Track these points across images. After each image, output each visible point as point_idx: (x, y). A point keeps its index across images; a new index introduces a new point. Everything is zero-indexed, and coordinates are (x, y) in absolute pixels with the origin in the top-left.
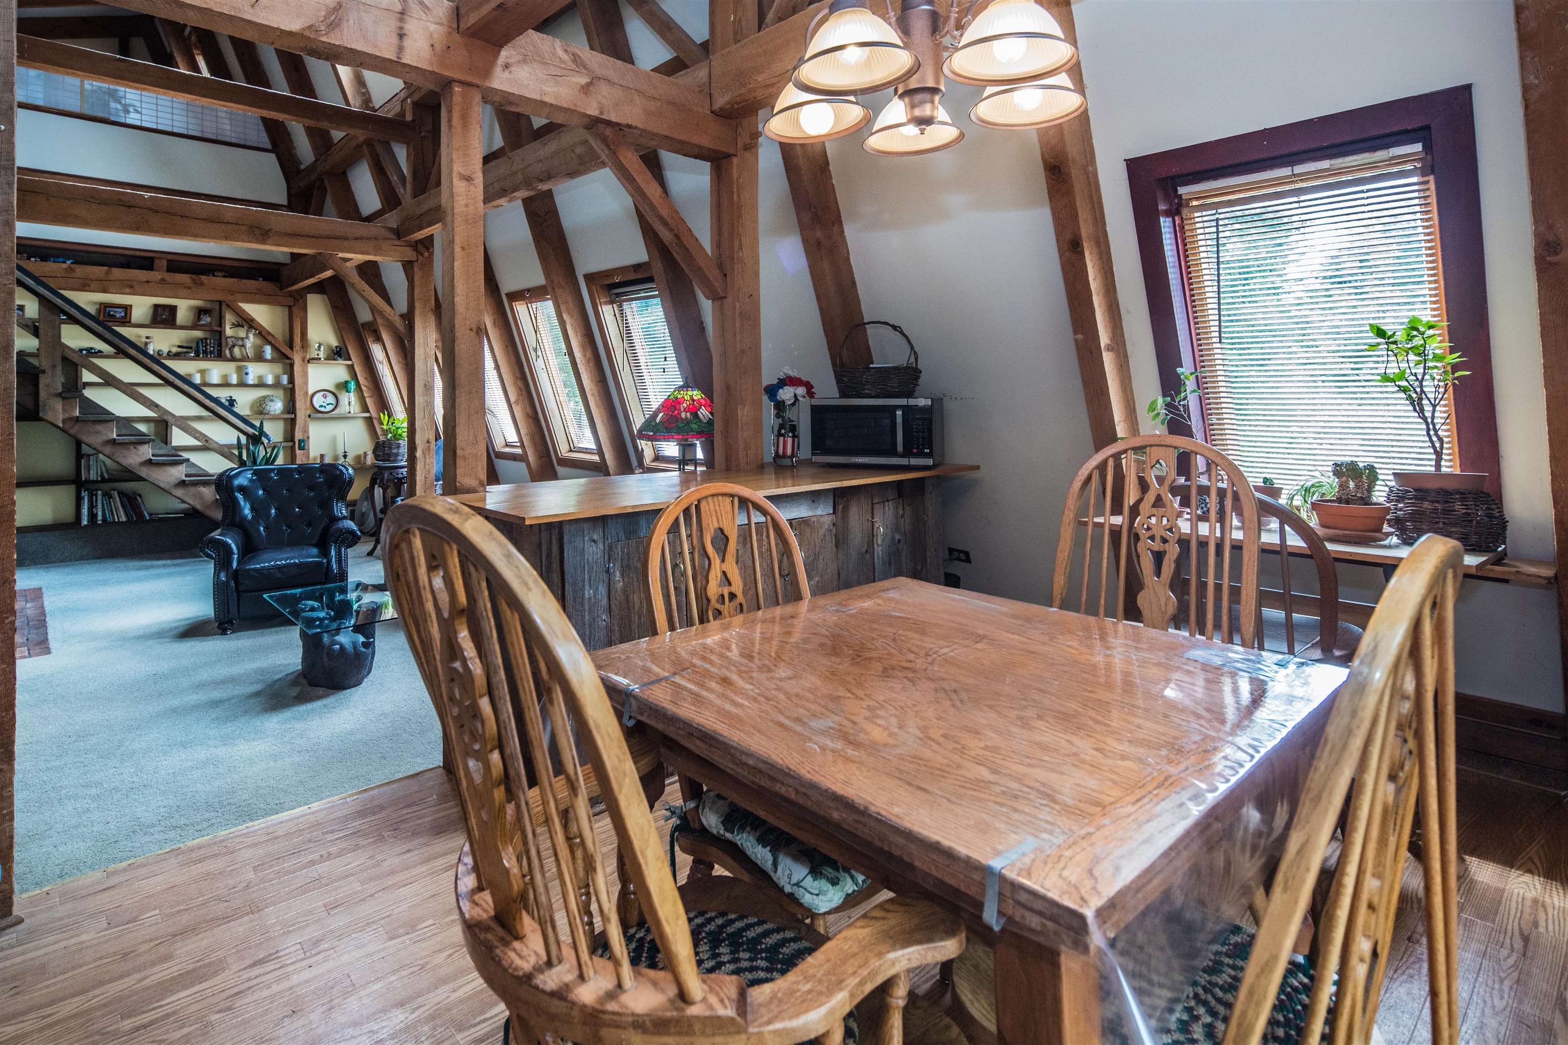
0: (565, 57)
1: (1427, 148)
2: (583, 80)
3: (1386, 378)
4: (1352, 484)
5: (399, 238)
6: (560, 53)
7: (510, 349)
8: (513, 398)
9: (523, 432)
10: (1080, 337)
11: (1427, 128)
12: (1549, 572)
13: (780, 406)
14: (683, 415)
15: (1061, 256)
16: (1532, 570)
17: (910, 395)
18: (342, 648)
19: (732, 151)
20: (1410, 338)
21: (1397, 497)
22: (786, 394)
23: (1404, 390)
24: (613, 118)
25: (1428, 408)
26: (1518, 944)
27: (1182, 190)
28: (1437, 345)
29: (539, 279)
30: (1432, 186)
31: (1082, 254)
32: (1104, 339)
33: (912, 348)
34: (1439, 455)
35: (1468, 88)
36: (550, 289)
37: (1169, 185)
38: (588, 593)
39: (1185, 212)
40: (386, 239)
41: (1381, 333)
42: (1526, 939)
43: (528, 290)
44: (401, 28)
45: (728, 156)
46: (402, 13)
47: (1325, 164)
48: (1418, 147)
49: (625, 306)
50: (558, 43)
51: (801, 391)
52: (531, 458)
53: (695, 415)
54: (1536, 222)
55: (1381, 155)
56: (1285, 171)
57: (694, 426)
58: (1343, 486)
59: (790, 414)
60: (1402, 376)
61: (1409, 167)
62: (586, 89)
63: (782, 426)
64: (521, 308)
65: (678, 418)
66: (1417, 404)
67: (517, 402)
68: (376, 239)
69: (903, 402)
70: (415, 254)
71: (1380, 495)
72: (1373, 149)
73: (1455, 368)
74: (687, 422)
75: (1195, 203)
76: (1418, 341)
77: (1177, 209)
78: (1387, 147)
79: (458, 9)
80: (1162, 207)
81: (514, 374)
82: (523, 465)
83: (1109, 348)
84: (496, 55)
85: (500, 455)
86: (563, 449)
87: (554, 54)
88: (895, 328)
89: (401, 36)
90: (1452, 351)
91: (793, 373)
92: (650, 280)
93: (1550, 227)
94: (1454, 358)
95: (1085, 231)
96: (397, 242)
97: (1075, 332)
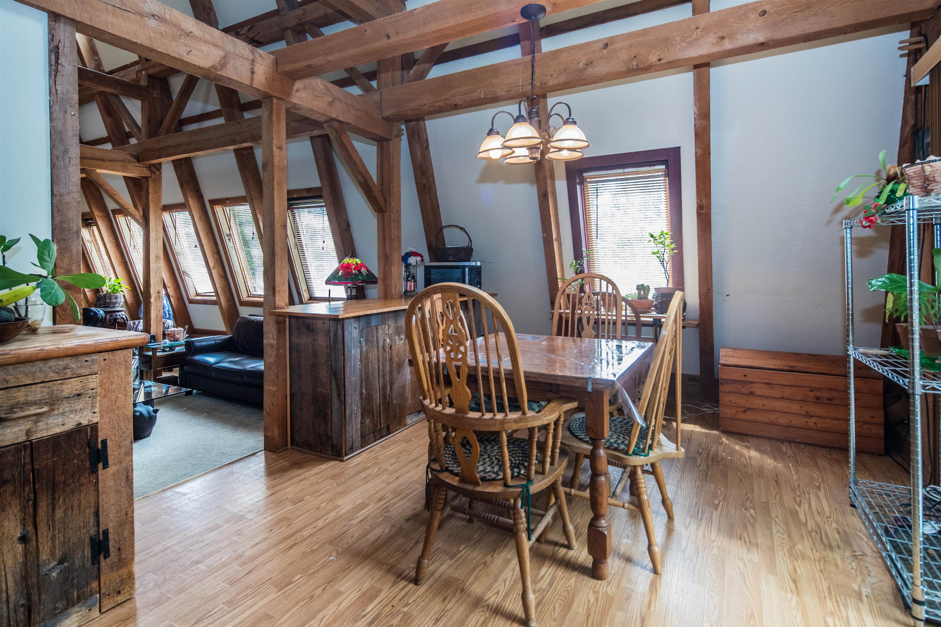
0: (322, 87)
1: (667, 167)
2: (331, 99)
3: (654, 253)
4: (642, 292)
5: (139, 162)
6: (320, 85)
7: (210, 234)
8: (211, 265)
9: (218, 286)
10: (545, 235)
11: (667, 160)
12: (697, 323)
13: (408, 266)
14: (354, 272)
15: (539, 200)
16: (692, 322)
17: (469, 260)
18: (141, 414)
19: (390, 138)
20: (660, 238)
21: (656, 298)
22: (412, 260)
23: (658, 257)
24: (342, 119)
25: (665, 265)
26: (687, 441)
27: (585, 175)
28: (668, 241)
29: (242, 192)
30: (667, 181)
31: (548, 198)
32: (554, 236)
33: (470, 238)
34: (668, 282)
35: (679, 148)
36: (248, 198)
37: (581, 171)
38: (353, 352)
39: (585, 183)
40: (129, 162)
41: (652, 236)
42: (689, 440)
43: (228, 199)
44: (252, 69)
45: (388, 140)
46: (253, 61)
47: (634, 169)
48: (664, 167)
49: (296, 211)
50: (319, 80)
51: (419, 258)
52: (223, 302)
53: (360, 271)
54: (697, 198)
55: (652, 168)
56: (621, 171)
57: (360, 277)
58: (639, 293)
59: (412, 271)
60: (658, 252)
61: (661, 173)
62: (330, 104)
63: (408, 277)
64: (219, 209)
65: (351, 273)
66: (662, 262)
67: (214, 268)
68: (123, 161)
69: (467, 264)
70: (149, 172)
71: (650, 297)
72: (650, 166)
73: (673, 249)
74: (356, 275)
75: (589, 180)
76: (663, 239)
77: (582, 182)
78: (654, 165)
79: (276, 60)
80: (578, 181)
81: (212, 250)
82: (217, 307)
83: (556, 240)
84: (293, 85)
85: (192, 302)
86: (244, 296)
87: (317, 85)
88: (461, 228)
89: (253, 73)
90: (672, 243)
91: (414, 250)
92: (320, 197)
93: (701, 201)
94: (673, 246)
95: (549, 190)
96: (137, 164)
97: (543, 232)
